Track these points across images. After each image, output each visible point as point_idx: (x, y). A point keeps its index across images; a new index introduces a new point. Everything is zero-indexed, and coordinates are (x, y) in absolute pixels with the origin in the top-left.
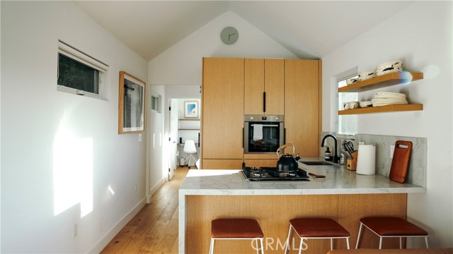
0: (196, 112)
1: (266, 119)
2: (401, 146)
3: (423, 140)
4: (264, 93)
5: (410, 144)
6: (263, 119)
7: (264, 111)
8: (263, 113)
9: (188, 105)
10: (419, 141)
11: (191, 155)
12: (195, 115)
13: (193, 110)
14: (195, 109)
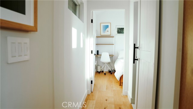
0: (109, 31)
11: (106, 64)
12: (108, 33)
13: (107, 30)
14: (108, 29)
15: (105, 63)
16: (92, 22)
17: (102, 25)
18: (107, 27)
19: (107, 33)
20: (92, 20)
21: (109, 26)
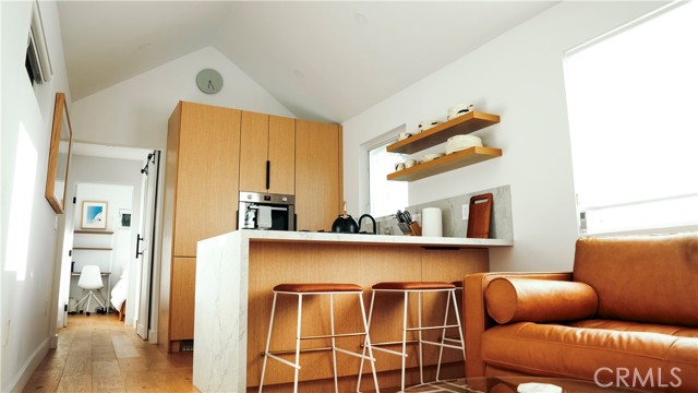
0: (103, 220)
1: (269, 199)
2: (476, 202)
3: (507, 188)
4: (268, 163)
5: (489, 196)
6: (266, 198)
7: (268, 187)
8: (265, 191)
9: (89, 207)
10: (501, 190)
11: (91, 292)
12: (100, 225)
13: (98, 216)
14: (102, 215)
15: (88, 290)
16: (74, 202)
17: (86, 205)
18: (98, 210)
19: (96, 225)
20: (75, 199)
21: (104, 210)
